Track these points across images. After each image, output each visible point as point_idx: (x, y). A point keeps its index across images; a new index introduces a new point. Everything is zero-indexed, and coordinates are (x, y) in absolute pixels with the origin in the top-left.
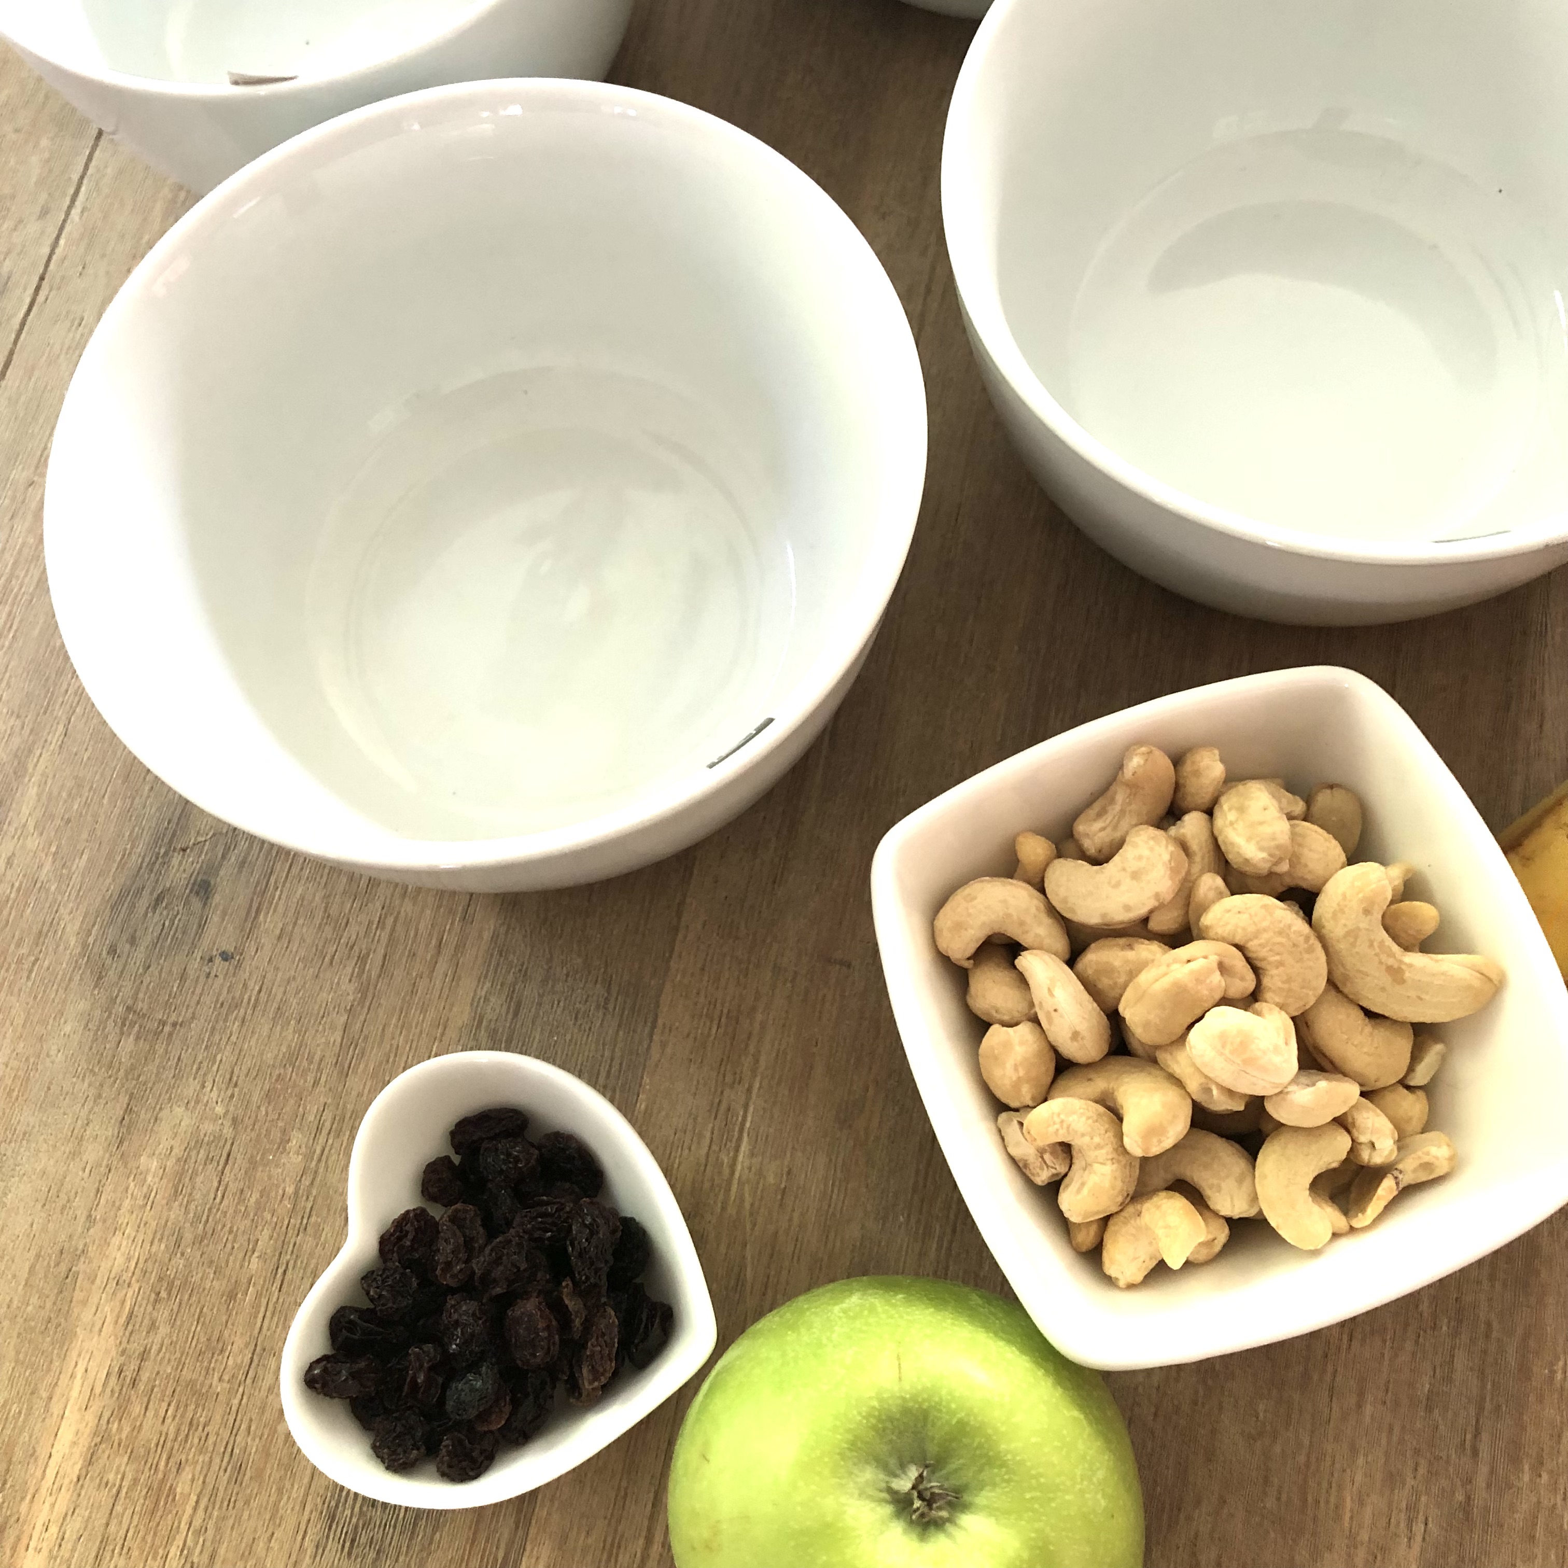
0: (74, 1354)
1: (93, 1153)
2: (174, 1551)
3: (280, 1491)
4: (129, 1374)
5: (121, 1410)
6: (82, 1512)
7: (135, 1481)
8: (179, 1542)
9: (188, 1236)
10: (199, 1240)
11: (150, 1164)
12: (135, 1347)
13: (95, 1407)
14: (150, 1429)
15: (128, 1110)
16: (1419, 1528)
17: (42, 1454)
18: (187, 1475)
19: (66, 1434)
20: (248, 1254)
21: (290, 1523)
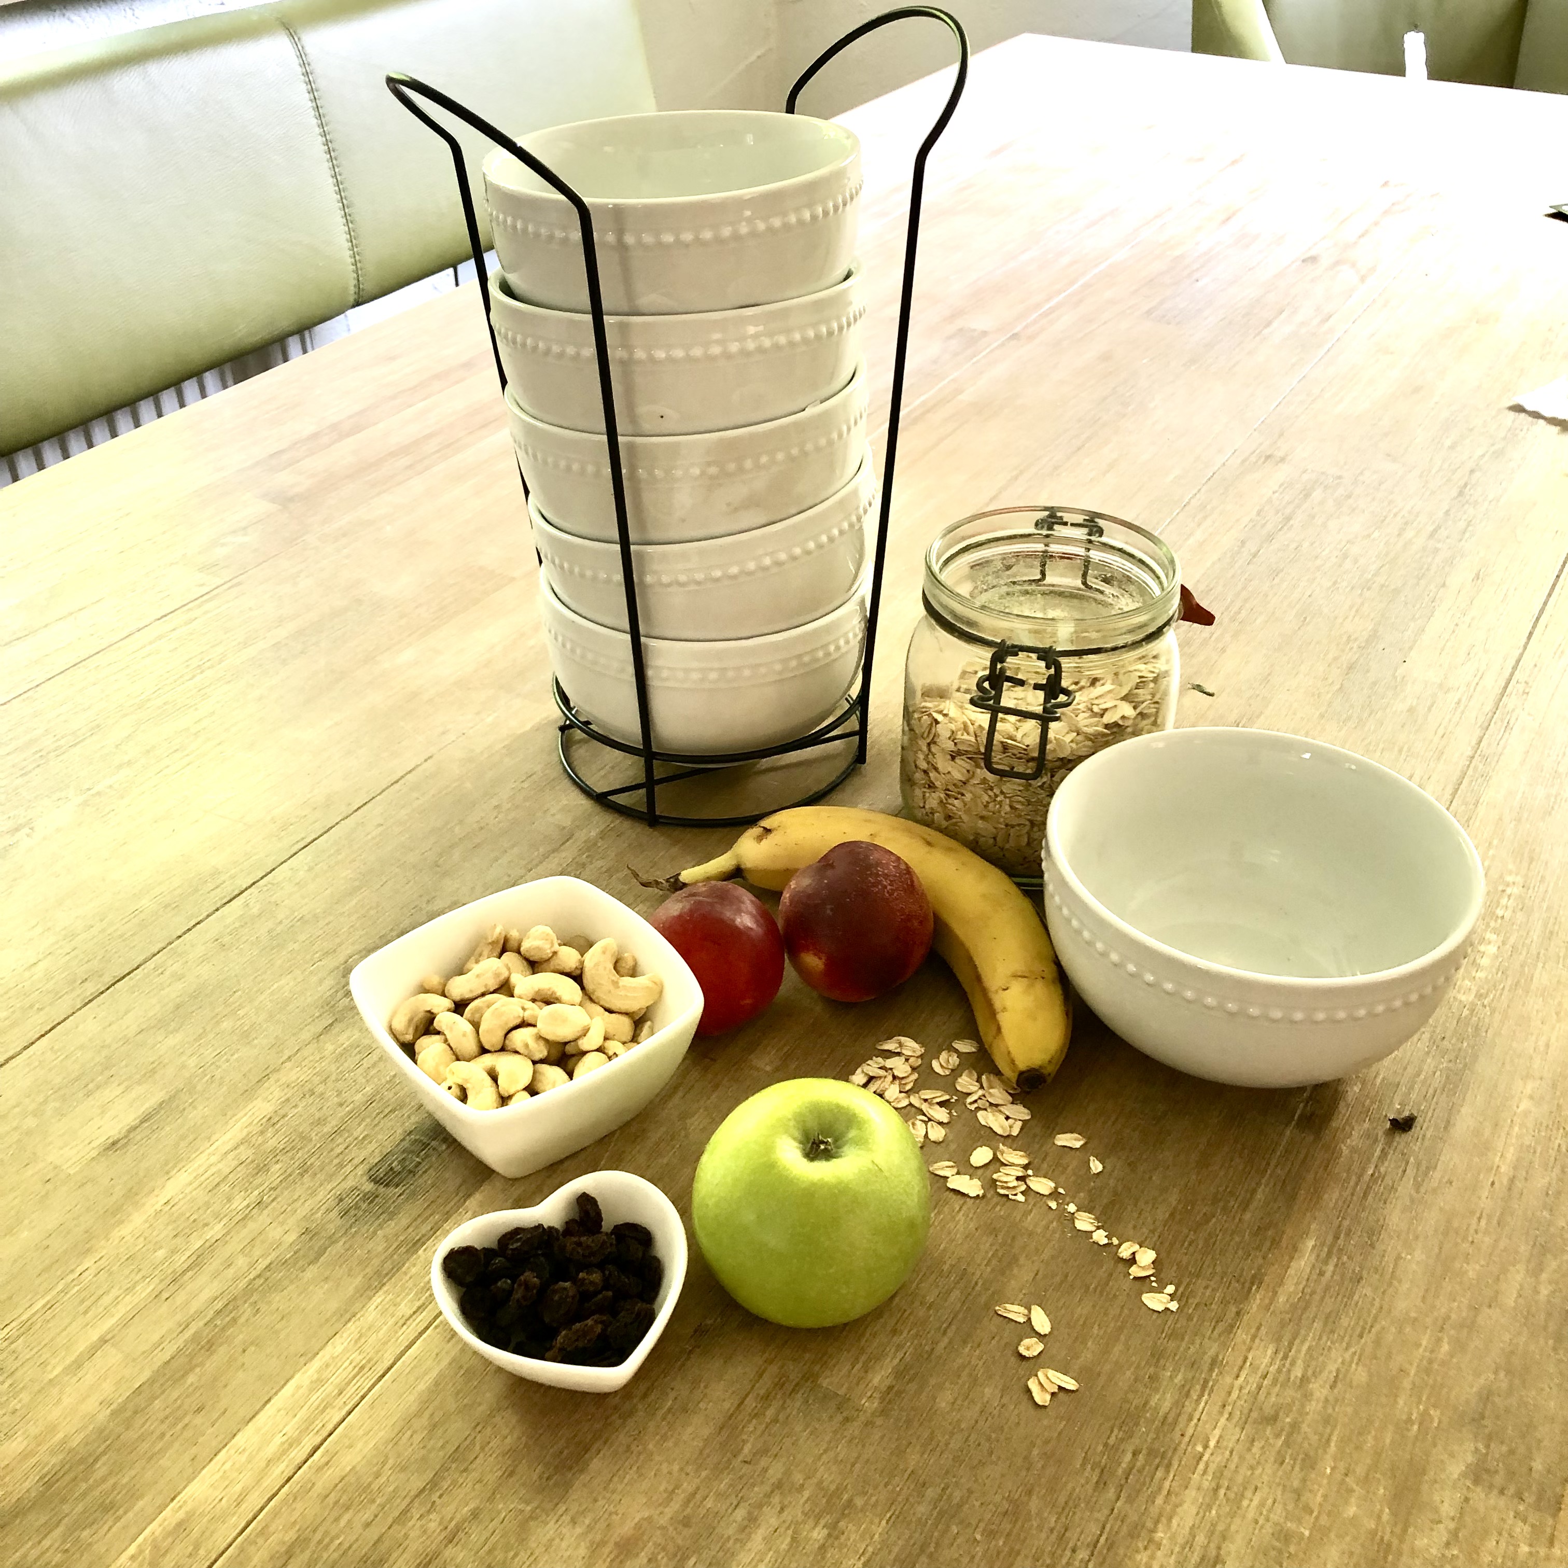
0: (250, 1106)
1: (306, 1035)
2: (256, 1193)
3: (321, 1185)
4: (273, 1121)
5: (262, 1133)
6: (220, 1166)
7: (253, 1161)
8: (261, 1189)
9: (333, 1077)
10: (337, 1080)
11: (330, 1047)
12: (282, 1112)
13: (250, 1129)
14: (272, 1143)
15: (331, 1025)
16: (900, 1355)
17: (214, 1138)
18: (278, 1166)
19: (228, 1136)
20: (358, 1091)
21: (319, 1197)
